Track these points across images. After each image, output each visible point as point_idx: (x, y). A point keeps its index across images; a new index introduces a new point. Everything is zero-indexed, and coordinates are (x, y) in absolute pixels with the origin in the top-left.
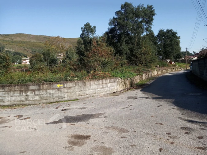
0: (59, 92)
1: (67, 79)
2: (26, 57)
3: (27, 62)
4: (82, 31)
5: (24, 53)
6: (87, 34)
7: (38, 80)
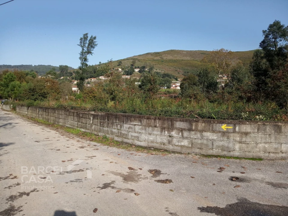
0: (225, 139)
1: (241, 116)
2: (176, 79)
3: (176, 86)
4: (264, 36)
5: (174, 75)
6: (273, 40)
7: (189, 114)
